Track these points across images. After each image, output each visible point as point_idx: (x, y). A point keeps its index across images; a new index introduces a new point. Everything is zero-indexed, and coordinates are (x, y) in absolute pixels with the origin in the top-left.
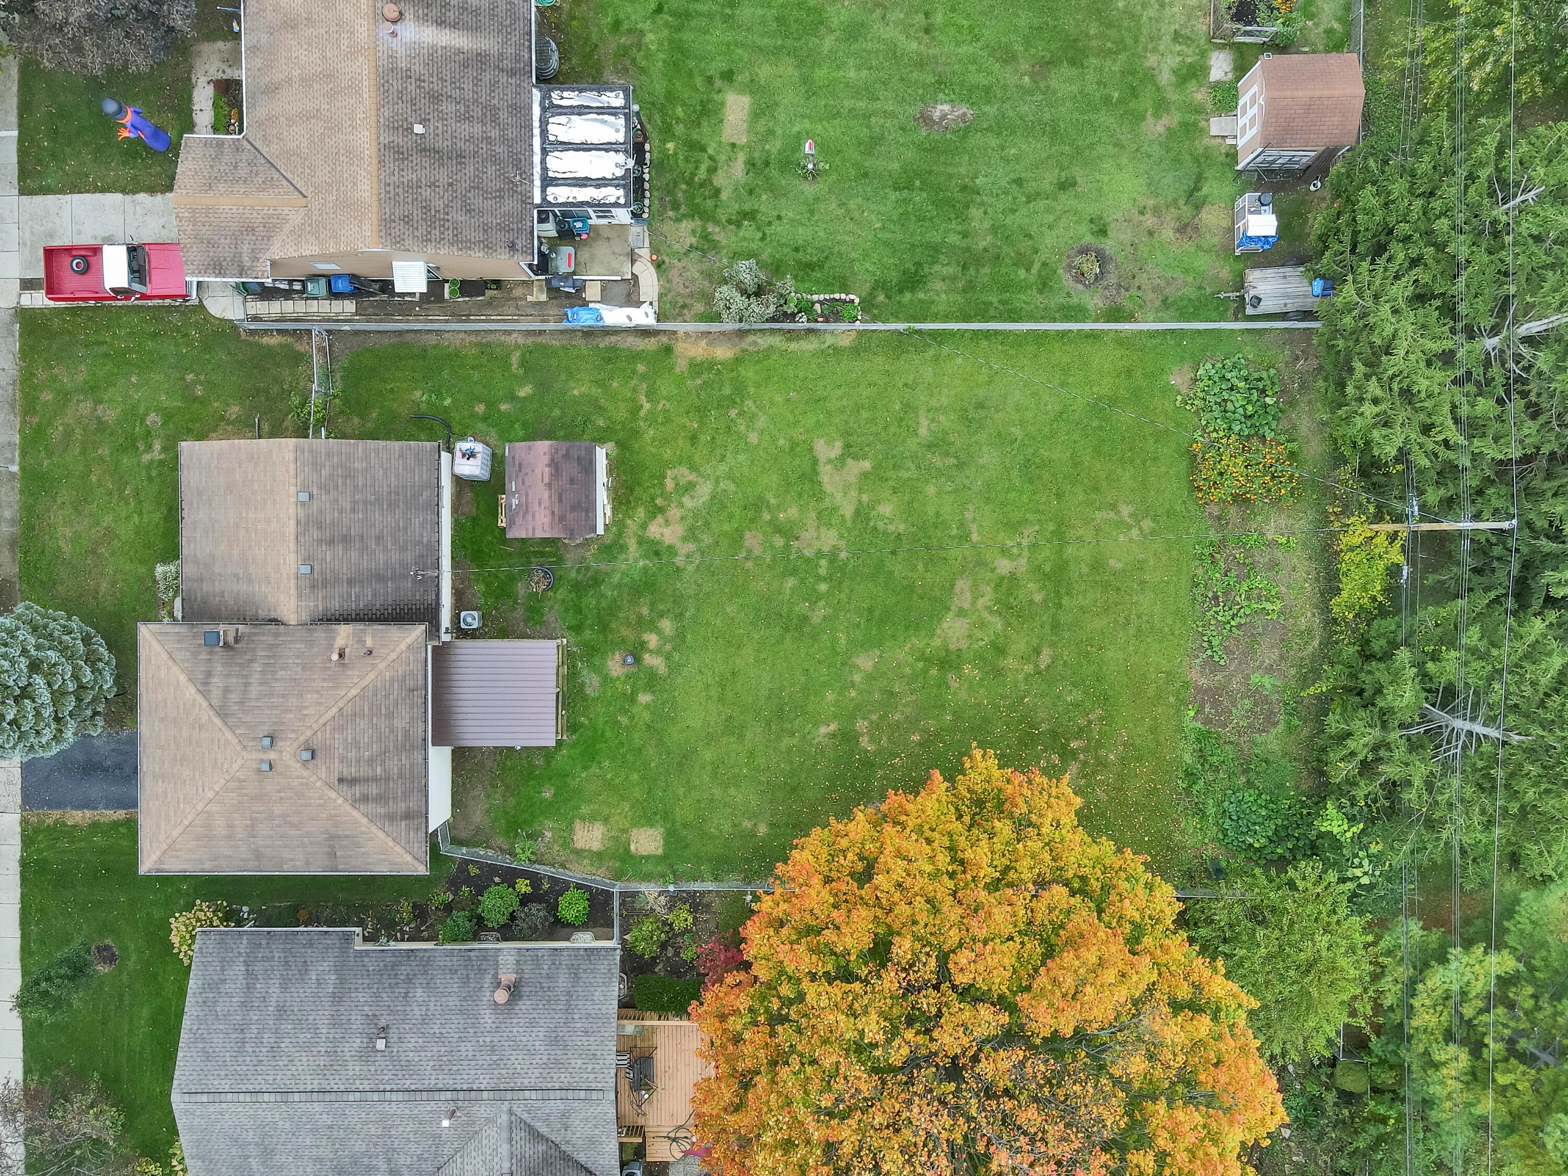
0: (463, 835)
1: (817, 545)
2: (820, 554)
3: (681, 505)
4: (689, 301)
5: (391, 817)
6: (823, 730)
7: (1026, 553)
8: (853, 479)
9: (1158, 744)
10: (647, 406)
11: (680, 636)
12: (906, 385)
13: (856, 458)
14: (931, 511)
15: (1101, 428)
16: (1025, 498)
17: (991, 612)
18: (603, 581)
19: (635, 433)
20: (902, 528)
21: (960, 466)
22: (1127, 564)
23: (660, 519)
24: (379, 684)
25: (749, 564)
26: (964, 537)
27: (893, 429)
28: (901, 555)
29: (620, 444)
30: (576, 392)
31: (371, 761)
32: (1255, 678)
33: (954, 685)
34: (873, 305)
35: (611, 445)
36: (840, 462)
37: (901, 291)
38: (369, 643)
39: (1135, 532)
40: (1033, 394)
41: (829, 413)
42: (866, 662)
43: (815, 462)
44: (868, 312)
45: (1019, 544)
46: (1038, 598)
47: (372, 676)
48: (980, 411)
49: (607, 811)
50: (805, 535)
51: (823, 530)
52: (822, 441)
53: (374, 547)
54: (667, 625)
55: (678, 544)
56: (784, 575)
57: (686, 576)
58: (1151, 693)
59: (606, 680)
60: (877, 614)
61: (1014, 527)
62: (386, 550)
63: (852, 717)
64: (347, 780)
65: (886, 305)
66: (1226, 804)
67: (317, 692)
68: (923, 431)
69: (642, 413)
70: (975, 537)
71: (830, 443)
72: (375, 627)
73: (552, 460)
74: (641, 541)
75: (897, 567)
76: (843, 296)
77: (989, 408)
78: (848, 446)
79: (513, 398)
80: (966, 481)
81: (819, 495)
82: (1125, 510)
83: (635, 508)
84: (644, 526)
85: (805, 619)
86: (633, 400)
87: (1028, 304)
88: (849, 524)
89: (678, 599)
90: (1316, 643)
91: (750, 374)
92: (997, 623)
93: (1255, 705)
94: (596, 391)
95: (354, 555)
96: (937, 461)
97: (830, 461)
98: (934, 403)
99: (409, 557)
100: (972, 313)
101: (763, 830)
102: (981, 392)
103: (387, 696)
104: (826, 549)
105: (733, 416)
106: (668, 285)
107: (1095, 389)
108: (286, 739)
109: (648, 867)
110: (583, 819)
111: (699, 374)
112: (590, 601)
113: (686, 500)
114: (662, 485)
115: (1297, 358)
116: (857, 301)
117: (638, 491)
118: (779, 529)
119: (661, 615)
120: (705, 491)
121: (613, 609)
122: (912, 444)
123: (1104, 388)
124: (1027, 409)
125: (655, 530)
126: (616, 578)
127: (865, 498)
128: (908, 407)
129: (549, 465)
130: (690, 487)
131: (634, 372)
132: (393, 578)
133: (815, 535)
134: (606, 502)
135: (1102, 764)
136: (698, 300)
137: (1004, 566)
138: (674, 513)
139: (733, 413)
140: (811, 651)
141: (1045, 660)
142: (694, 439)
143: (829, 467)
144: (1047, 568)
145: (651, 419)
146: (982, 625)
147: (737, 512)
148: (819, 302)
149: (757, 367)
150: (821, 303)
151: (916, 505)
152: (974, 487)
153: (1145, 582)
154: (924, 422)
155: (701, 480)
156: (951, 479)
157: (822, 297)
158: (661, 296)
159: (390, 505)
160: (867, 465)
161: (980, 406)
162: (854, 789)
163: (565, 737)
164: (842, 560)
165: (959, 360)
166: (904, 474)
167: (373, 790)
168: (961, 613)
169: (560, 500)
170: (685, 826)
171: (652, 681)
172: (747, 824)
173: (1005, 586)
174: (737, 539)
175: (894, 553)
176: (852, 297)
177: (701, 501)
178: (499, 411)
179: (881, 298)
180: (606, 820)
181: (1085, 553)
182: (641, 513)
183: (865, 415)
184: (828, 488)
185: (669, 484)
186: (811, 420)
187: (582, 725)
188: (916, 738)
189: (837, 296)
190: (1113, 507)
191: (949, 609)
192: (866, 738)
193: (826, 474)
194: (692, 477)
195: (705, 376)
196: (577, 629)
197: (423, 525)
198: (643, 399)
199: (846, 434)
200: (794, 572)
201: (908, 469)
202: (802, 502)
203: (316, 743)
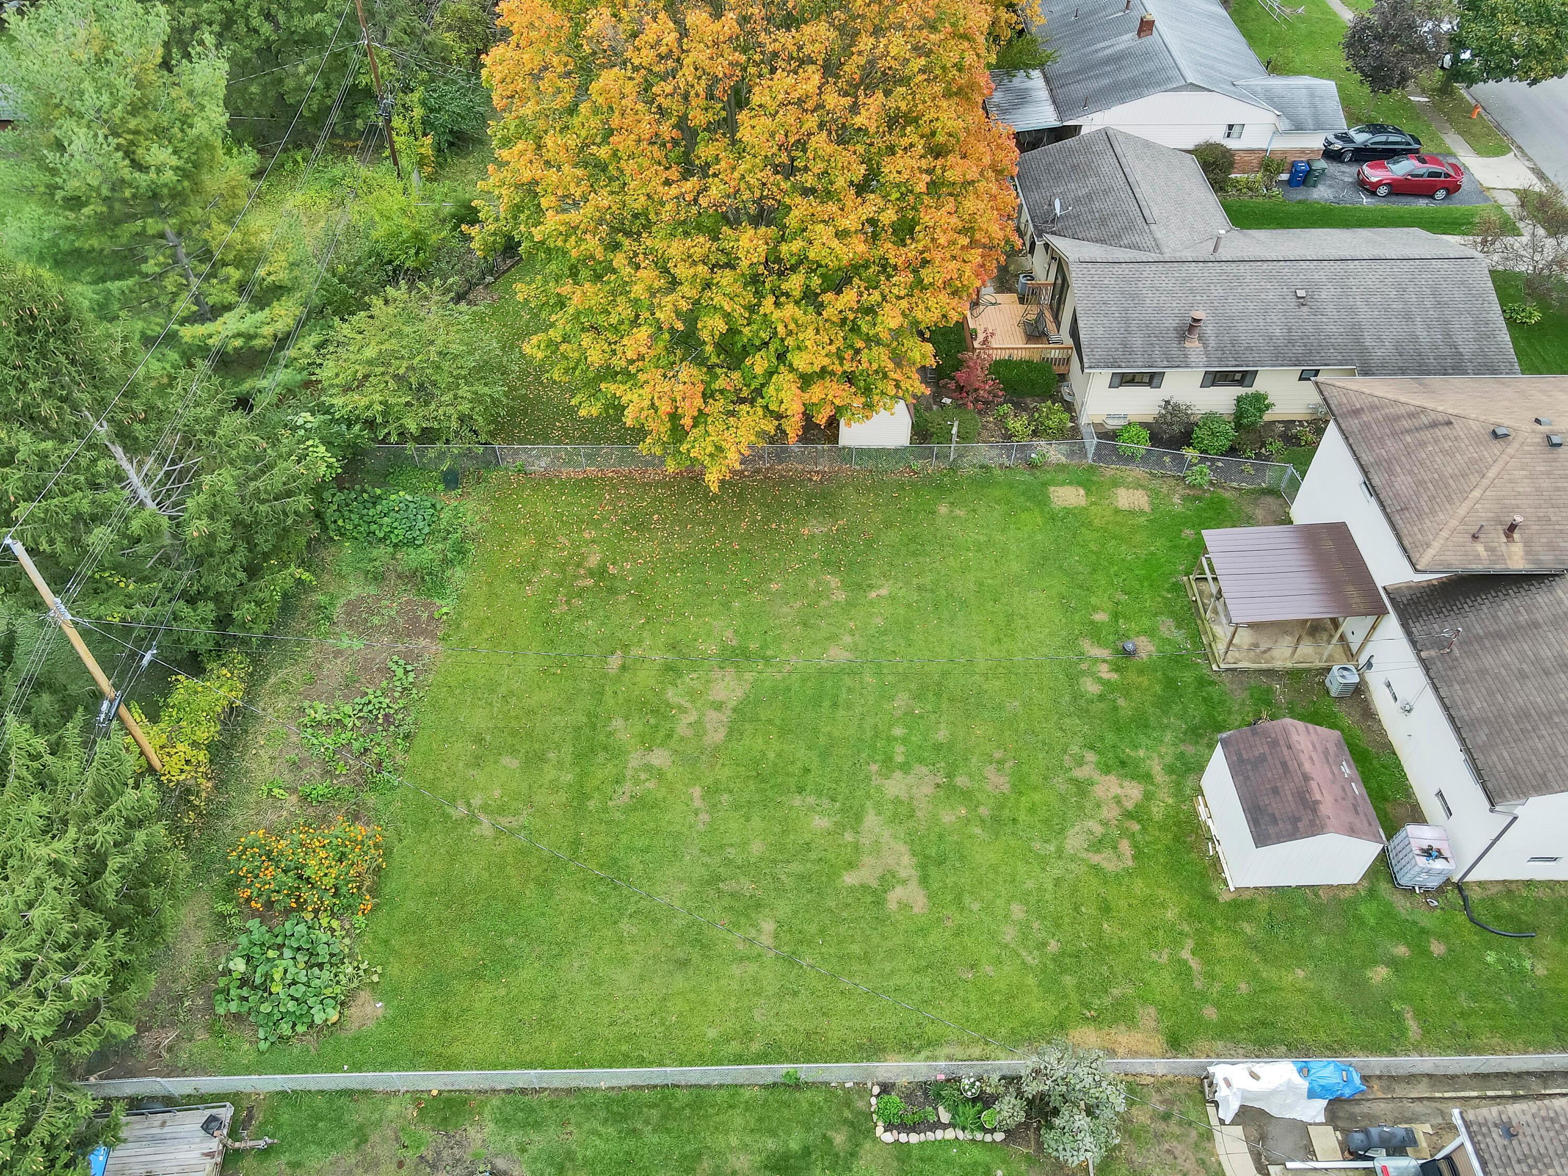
0: (1269, 500)
1: (910, 779)
2: (905, 767)
3: (1104, 823)
4: (1161, 1126)
5: (1373, 408)
6: (884, 592)
7: (629, 773)
8: (867, 860)
9: (490, 584)
10: (1185, 954)
11: (1073, 678)
12: (795, 994)
13: (864, 888)
14: (756, 823)
15: (501, 934)
16: (625, 839)
17: (680, 707)
18: (1185, 733)
19: (1192, 915)
20: (797, 801)
21: (714, 880)
22: (496, 762)
23: (1129, 805)
24: (1448, 507)
25: (998, 755)
26: (711, 791)
27: (813, 929)
28: (796, 769)
29: (1210, 899)
30: (1300, 973)
31: (1422, 444)
32: (357, 645)
33: (729, 633)
34: (852, 1124)
35: (1224, 898)
36: (888, 880)
37: (806, 1152)
38: (1480, 548)
39: (476, 801)
40: (599, 983)
41: (910, 949)
42: (838, 654)
43: (924, 880)
44: (862, 1113)
45: (636, 784)
46: (618, 723)
47: (1462, 511)
48: (681, 955)
49: (1118, 519)
50: (928, 790)
51: (903, 796)
52: (916, 910)
53: (1524, 666)
54: (1091, 688)
55: (1097, 777)
56: (951, 745)
57: (1079, 740)
58: (488, 632)
59: (1151, 633)
60: (826, 704)
61: (641, 803)
62: (1506, 666)
63: (851, 604)
64: (1442, 424)
65: (831, 1127)
66: (426, 530)
67: (1519, 494)
68: (768, 926)
69: (1190, 943)
70: (697, 791)
71: (904, 906)
72: (1480, 566)
73: (1315, 811)
74: (1147, 777)
75: (802, 754)
76: (903, 1138)
77: (669, 960)
78: (879, 903)
79: (1394, 963)
80: (707, 859)
81: (911, 839)
82: (485, 828)
83: (1167, 817)
84: (1148, 796)
85: (918, 697)
86: (1208, 962)
87: (595, 1132)
88: (869, 804)
89: (1083, 713)
90: (272, 680)
91: (1037, 1006)
92: (672, 695)
93: (366, 620)
94: (1268, 973)
95: (1546, 652)
96: (746, 886)
97: (904, 882)
98: (752, 968)
99: (1469, 665)
100: (687, 1112)
101: (943, 509)
102: (679, 982)
103: (1432, 498)
104: (898, 774)
105: (1053, 943)
106: (1202, 1155)
107: (503, 992)
108: (1533, 445)
109: (1061, 477)
110: (1142, 512)
111: (1118, 1003)
112: (1197, 712)
113: (1098, 830)
114: (1135, 846)
115: (170, 1049)
116: (879, 1130)
117: (1167, 838)
118: (966, 795)
119: (1101, 698)
120: (1074, 841)
121: (1164, 704)
122: (783, 909)
123: (485, 994)
124: (610, 960)
125: (1133, 792)
126: (1168, 737)
127: (849, 837)
128: (790, 960)
129: (1317, 802)
130: (1098, 845)
131: (1218, 1005)
132: (1479, 639)
133: (914, 791)
134: (1209, 822)
135: (562, 567)
136: (1144, 1128)
137: (660, 758)
138: (1110, 813)
139: (1053, 947)
140: (906, 664)
141: (615, 662)
142: (1106, 909)
143: (903, 874)
144: (601, 757)
145: (1176, 939)
146: (693, 695)
147: (1023, 816)
148: (945, 1127)
149: (1028, 1016)
150: (938, 1125)
151: (777, 829)
152: (696, 852)
153: (474, 742)
154: (766, 940)
155: (1084, 855)
156: (728, 862)
157: (939, 1134)
158: (1208, 1136)
159: (1528, 716)
160: (850, 879)
161: (683, 964)
162: (843, 542)
163: (1185, 578)
164: (875, 762)
165: (712, 1033)
166: (796, 867)
167: (1406, 424)
168: (719, 706)
169: (1284, 764)
170: (1028, 509)
171: (1095, 632)
172: (960, 512)
173: (661, 734)
174: (1020, 786)
175: (807, 771)
176: (888, 1137)
177: (1077, 828)
178: (1408, 945)
179: (839, 1139)
180: (1117, 511)
181: (549, 773)
182: (1157, 811)
183: (856, 949)
184: (901, 848)
185: (1125, 846)
186: (935, 938)
187: (1168, 591)
188: (774, 587)
189: (914, 1138)
190: (500, 831)
191: (734, 710)
192: (833, 585)
193: (906, 865)
194: (1095, 859)
195: (1107, 1001)
196: (1202, 682)
197: (1468, 704)
198: (1194, 963)
199: (880, 921)
200: (938, 747)
201: (789, 875)
202: (937, 829)
203: (1496, 446)
